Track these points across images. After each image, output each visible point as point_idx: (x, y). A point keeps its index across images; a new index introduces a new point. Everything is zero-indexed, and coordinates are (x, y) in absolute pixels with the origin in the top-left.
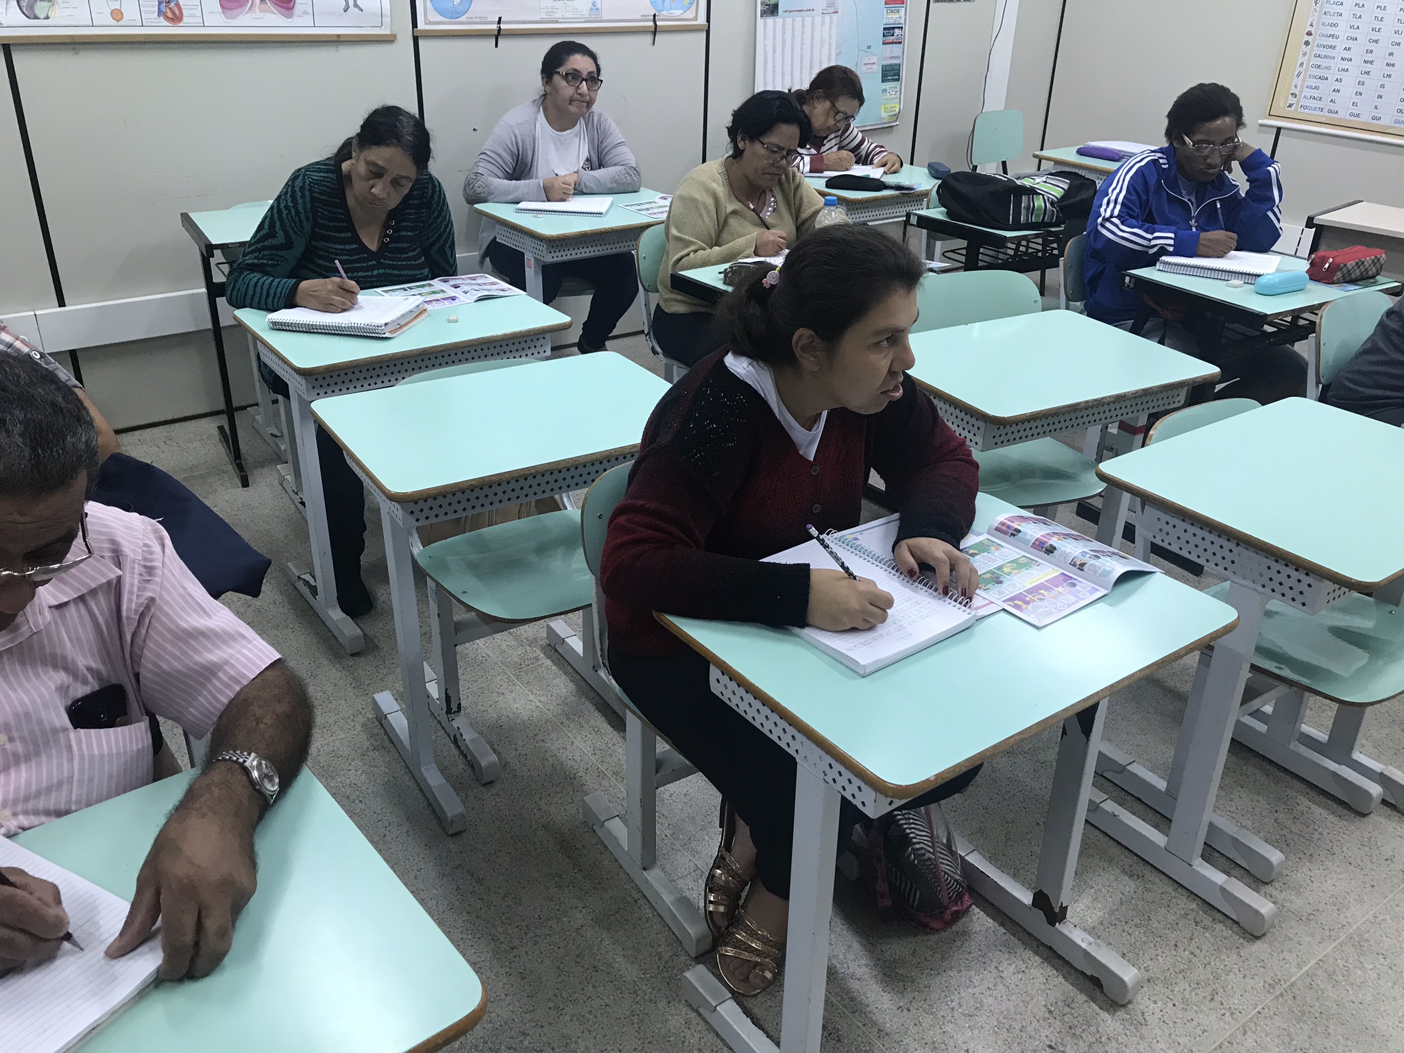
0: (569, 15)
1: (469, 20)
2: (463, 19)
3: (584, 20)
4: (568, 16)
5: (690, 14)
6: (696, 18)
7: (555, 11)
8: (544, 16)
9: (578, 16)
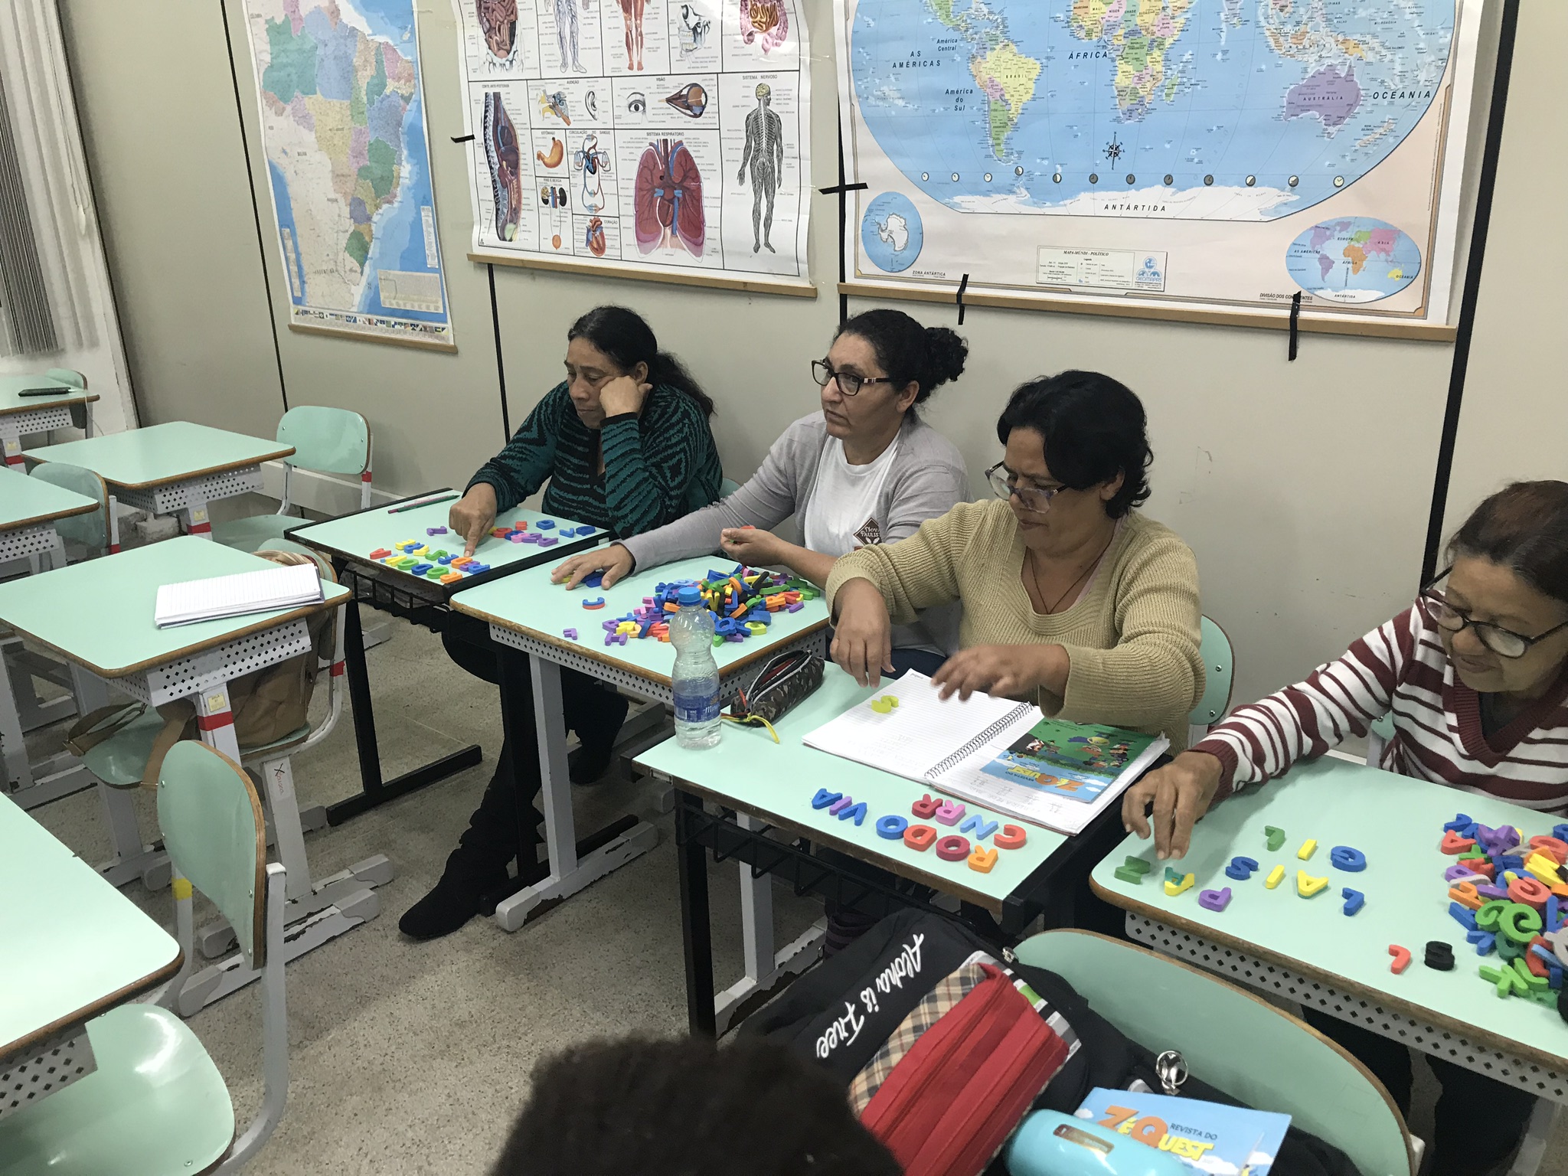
0: (1094, 280)
1: (918, 276)
2: (908, 273)
3: (1123, 292)
4: (1092, 283)
5: (1407, 301)
6: (1423, 311)
7: (1066, 271)
8: (1044, 278)
9: (1114, 284)
